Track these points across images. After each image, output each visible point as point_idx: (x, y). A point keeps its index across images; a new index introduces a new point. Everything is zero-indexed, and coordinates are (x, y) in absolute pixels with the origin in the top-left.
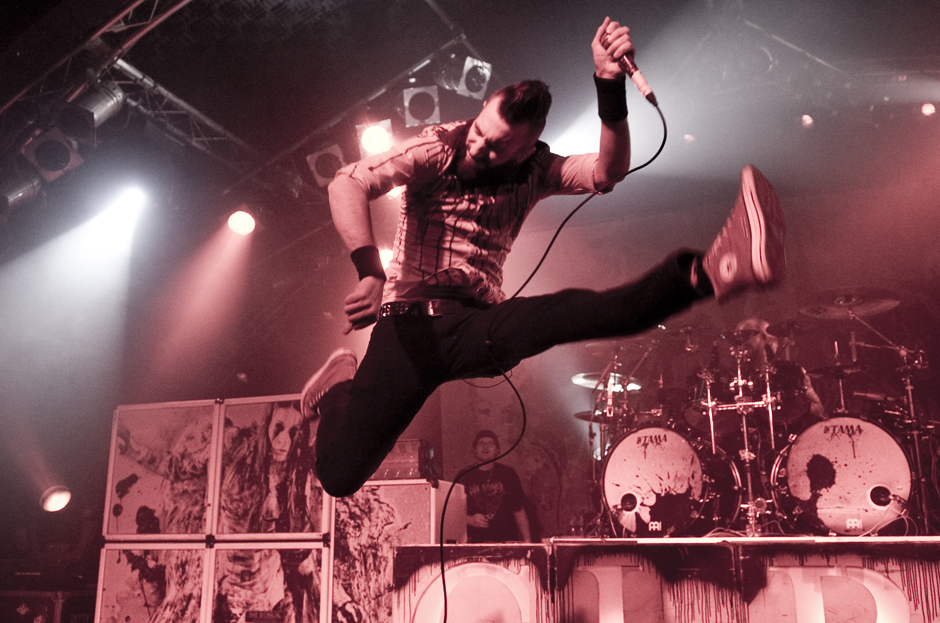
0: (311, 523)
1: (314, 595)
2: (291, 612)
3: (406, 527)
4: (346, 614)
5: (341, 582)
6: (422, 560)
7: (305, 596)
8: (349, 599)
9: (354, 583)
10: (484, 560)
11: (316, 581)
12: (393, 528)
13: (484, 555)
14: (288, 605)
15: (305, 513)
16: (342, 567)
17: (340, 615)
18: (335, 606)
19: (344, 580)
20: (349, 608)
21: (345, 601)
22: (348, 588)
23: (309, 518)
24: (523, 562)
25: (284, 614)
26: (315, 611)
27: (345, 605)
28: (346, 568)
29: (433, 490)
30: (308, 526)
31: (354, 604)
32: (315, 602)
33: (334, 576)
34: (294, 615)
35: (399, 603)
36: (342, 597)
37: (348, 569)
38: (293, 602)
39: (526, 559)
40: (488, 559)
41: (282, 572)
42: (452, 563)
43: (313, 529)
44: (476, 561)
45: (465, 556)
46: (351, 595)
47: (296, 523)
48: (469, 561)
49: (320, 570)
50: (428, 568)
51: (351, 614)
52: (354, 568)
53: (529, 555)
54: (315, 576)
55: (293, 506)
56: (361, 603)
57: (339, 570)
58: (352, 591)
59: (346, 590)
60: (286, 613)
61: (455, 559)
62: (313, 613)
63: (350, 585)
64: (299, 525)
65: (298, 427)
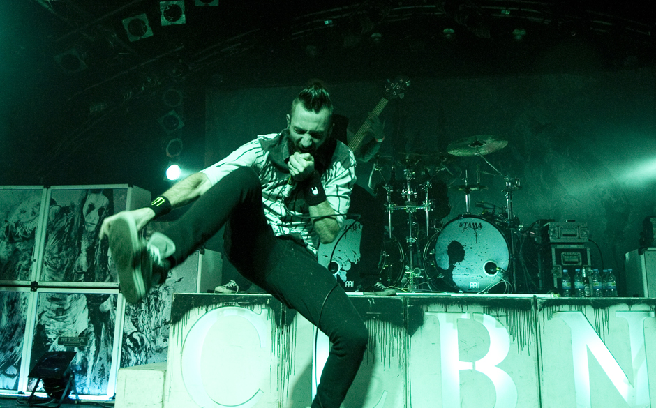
0: (111, 276)
1: (110, 326)
2: (92, 338)
3: (180, 280)
4: (133, 340)
5: (130, 317)
6: (193, 303)
7: (103, 327)
8: (136, 330)
9: (140, 318)
10: (237, 305)
11: (112, 317)
12: (171, 281)
13: (237, 301)
14: (91, 332)
15: (107, 268)
16: (131, 307)
17: (128, 341)
18: (125, 334)
19: (133, 316)
20: (135, 336)
21: (133, 331)
22: (135, 322)
23: (109, 272)
24: (264, 306)
25: (87, 339)
26: (110, 338)
27: (132, 333)
28: (134, 308)
29: (201, 255)
30: (108, 278)
31: (139, 333)
32: (111, 331)
33: (126, 313)
34: (94, 340)
35: (174, 333)
36: (130, 328)
37: (136, 309)
38: (94, 331)
39: (266, 304)
40: (239, 304)
41: (87, 310)
42: (213, 306)
43: (112, 280)
44: (231, 305)
45: (223, 302)
46: (137, 327)
47: (99, 276)
48: (225, 306)
49: (115, 309)
50: (196, 309)
51: (136, 340)
52: (141, 308)
53: (268, 302)
54: (111, 313)
55: (98, 264)
56: (144, 332)
57: (130, 308)
58: (138, 324)
59: (133, 323)
60: (89, 339)
61: (216, 304)
62: (109, 340)
63: (137, 320)
64: (102, 277)
65: (105, 208)
